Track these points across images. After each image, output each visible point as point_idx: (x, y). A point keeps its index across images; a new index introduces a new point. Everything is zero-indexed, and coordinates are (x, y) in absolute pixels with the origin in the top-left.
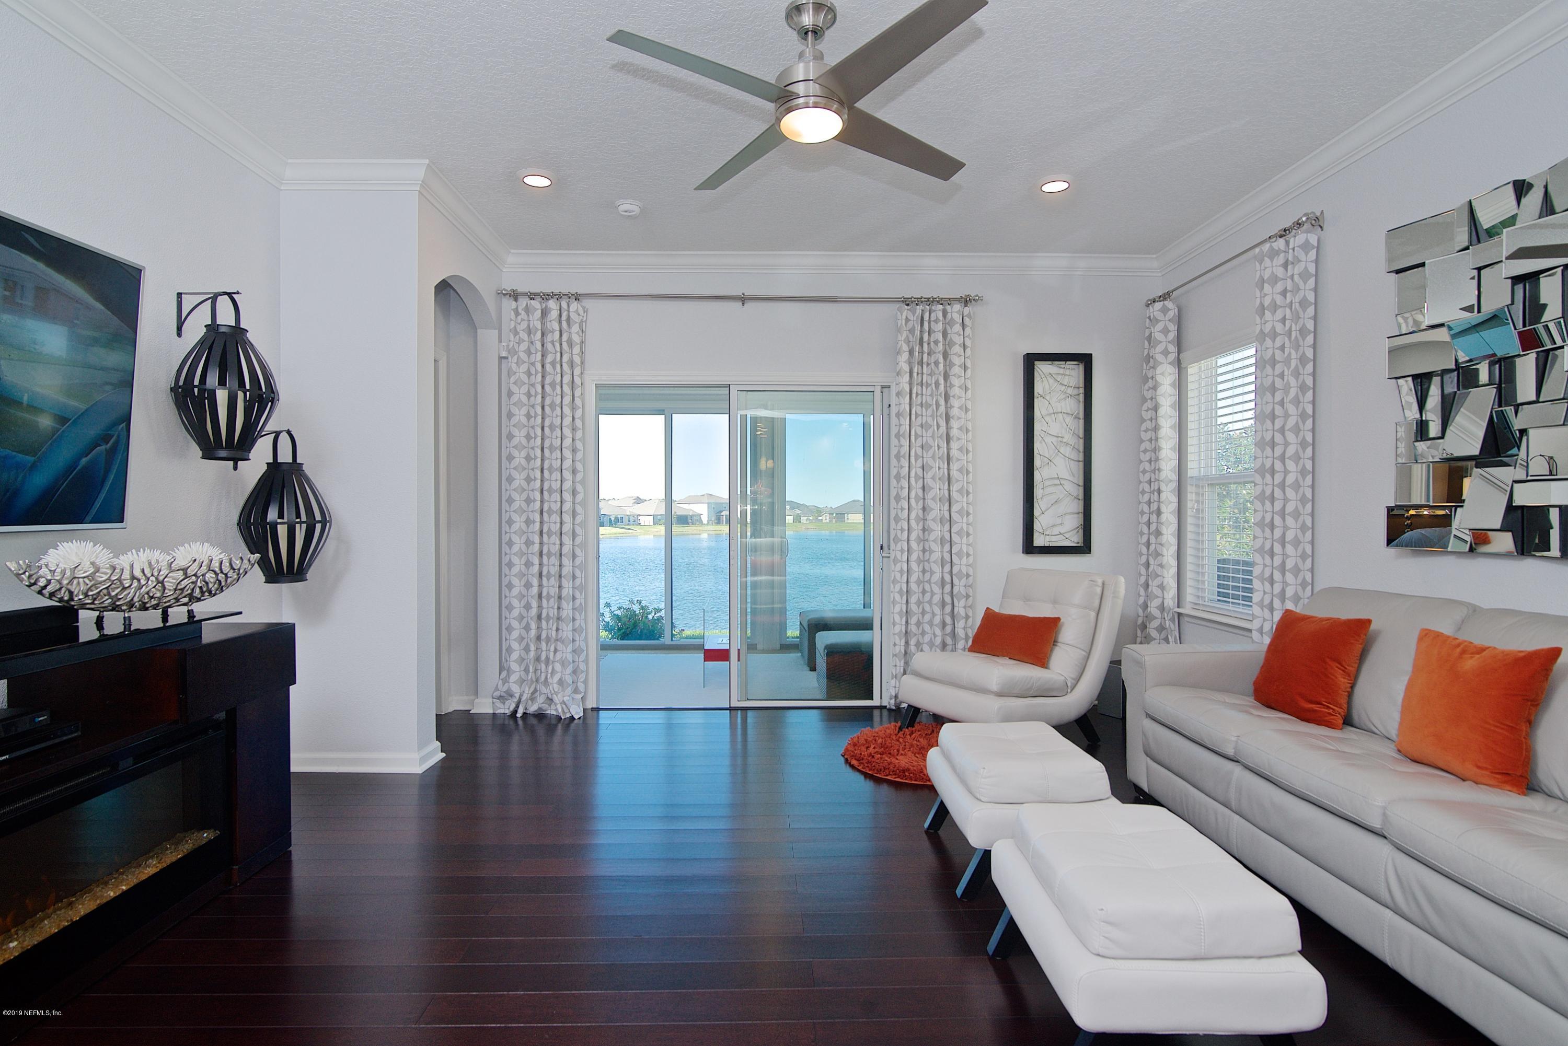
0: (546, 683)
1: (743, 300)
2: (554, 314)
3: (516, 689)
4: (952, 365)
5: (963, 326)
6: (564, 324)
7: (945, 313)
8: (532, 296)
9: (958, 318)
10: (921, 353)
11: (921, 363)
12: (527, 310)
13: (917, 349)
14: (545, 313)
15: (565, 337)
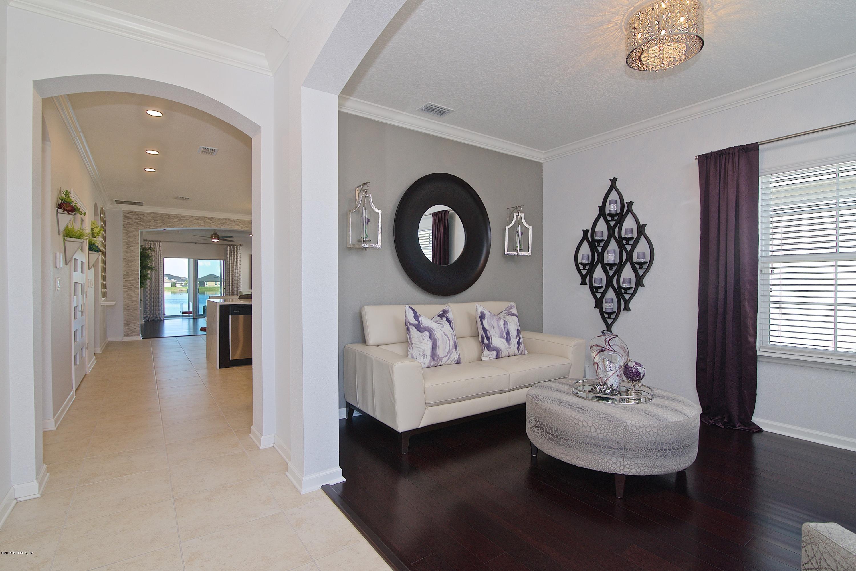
0: (156, 314)
1: (196, 243)
2: (157, 245)
3: (148, 316)
4: (238, 257)
5: (240, 250)
6: (159, 247)
7: (236, 247)
8: (150, 241)
9: (239, 249)
10: (232, 254)
11: (232, 256)
12: (150, 244)
13: (231, 254)
14: (154, 244)
15: (159, 249)
